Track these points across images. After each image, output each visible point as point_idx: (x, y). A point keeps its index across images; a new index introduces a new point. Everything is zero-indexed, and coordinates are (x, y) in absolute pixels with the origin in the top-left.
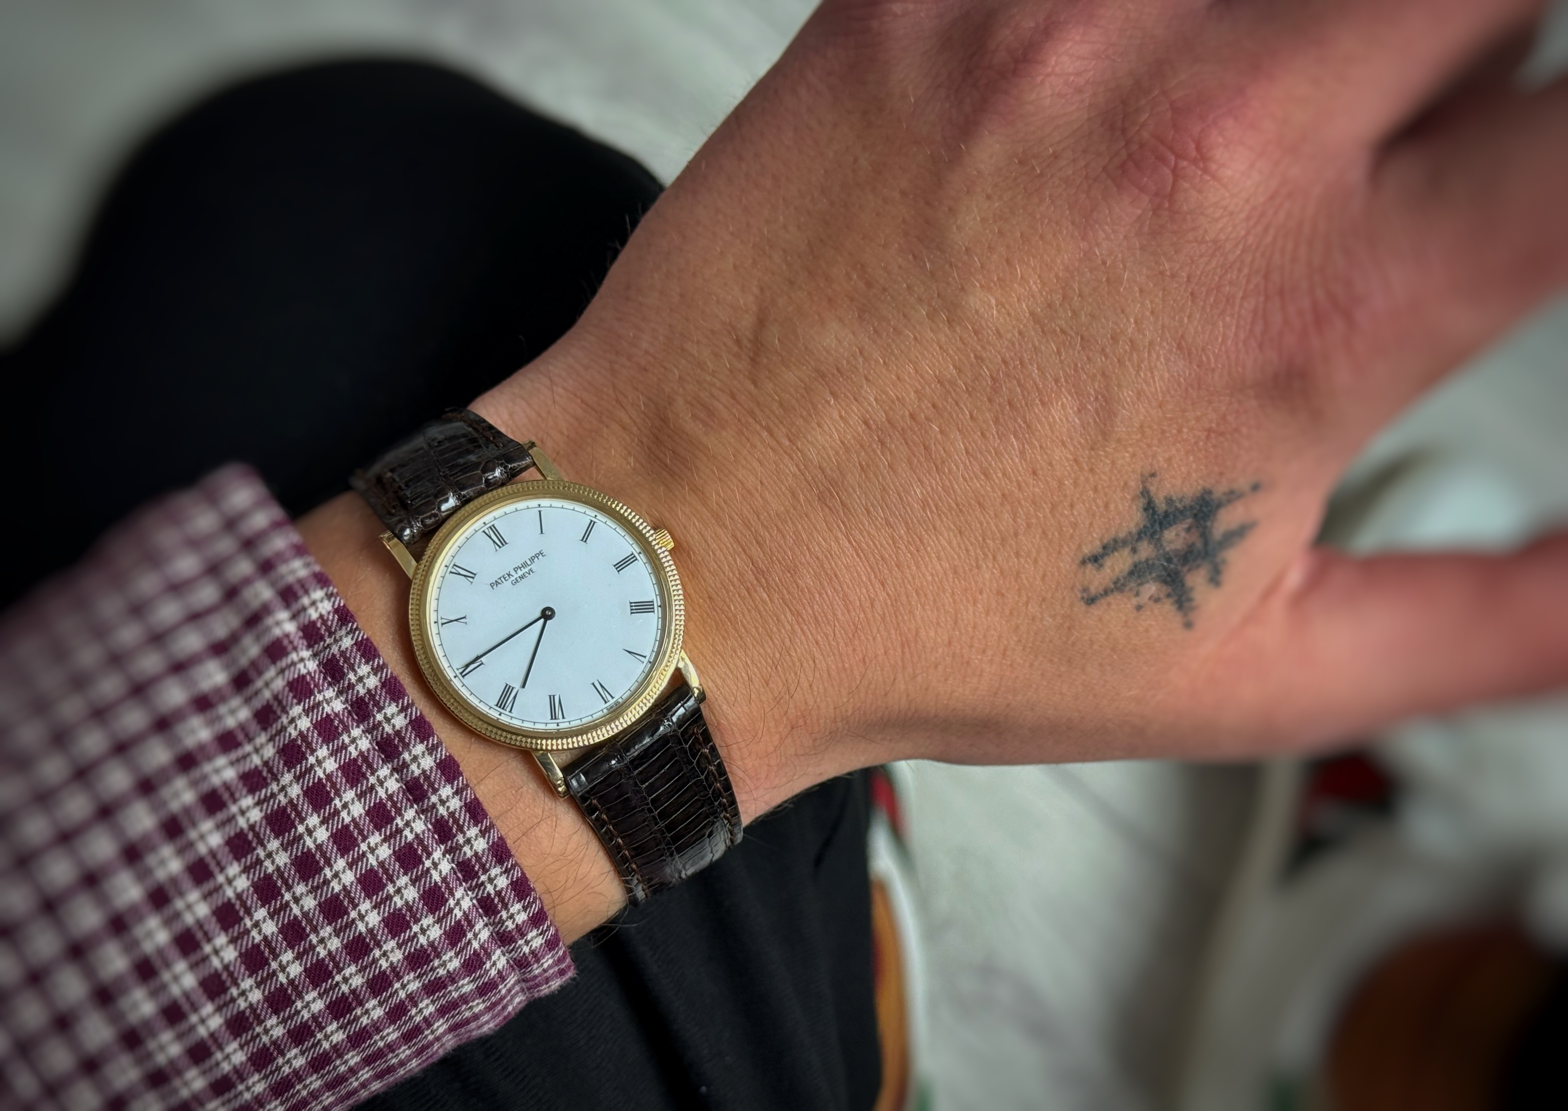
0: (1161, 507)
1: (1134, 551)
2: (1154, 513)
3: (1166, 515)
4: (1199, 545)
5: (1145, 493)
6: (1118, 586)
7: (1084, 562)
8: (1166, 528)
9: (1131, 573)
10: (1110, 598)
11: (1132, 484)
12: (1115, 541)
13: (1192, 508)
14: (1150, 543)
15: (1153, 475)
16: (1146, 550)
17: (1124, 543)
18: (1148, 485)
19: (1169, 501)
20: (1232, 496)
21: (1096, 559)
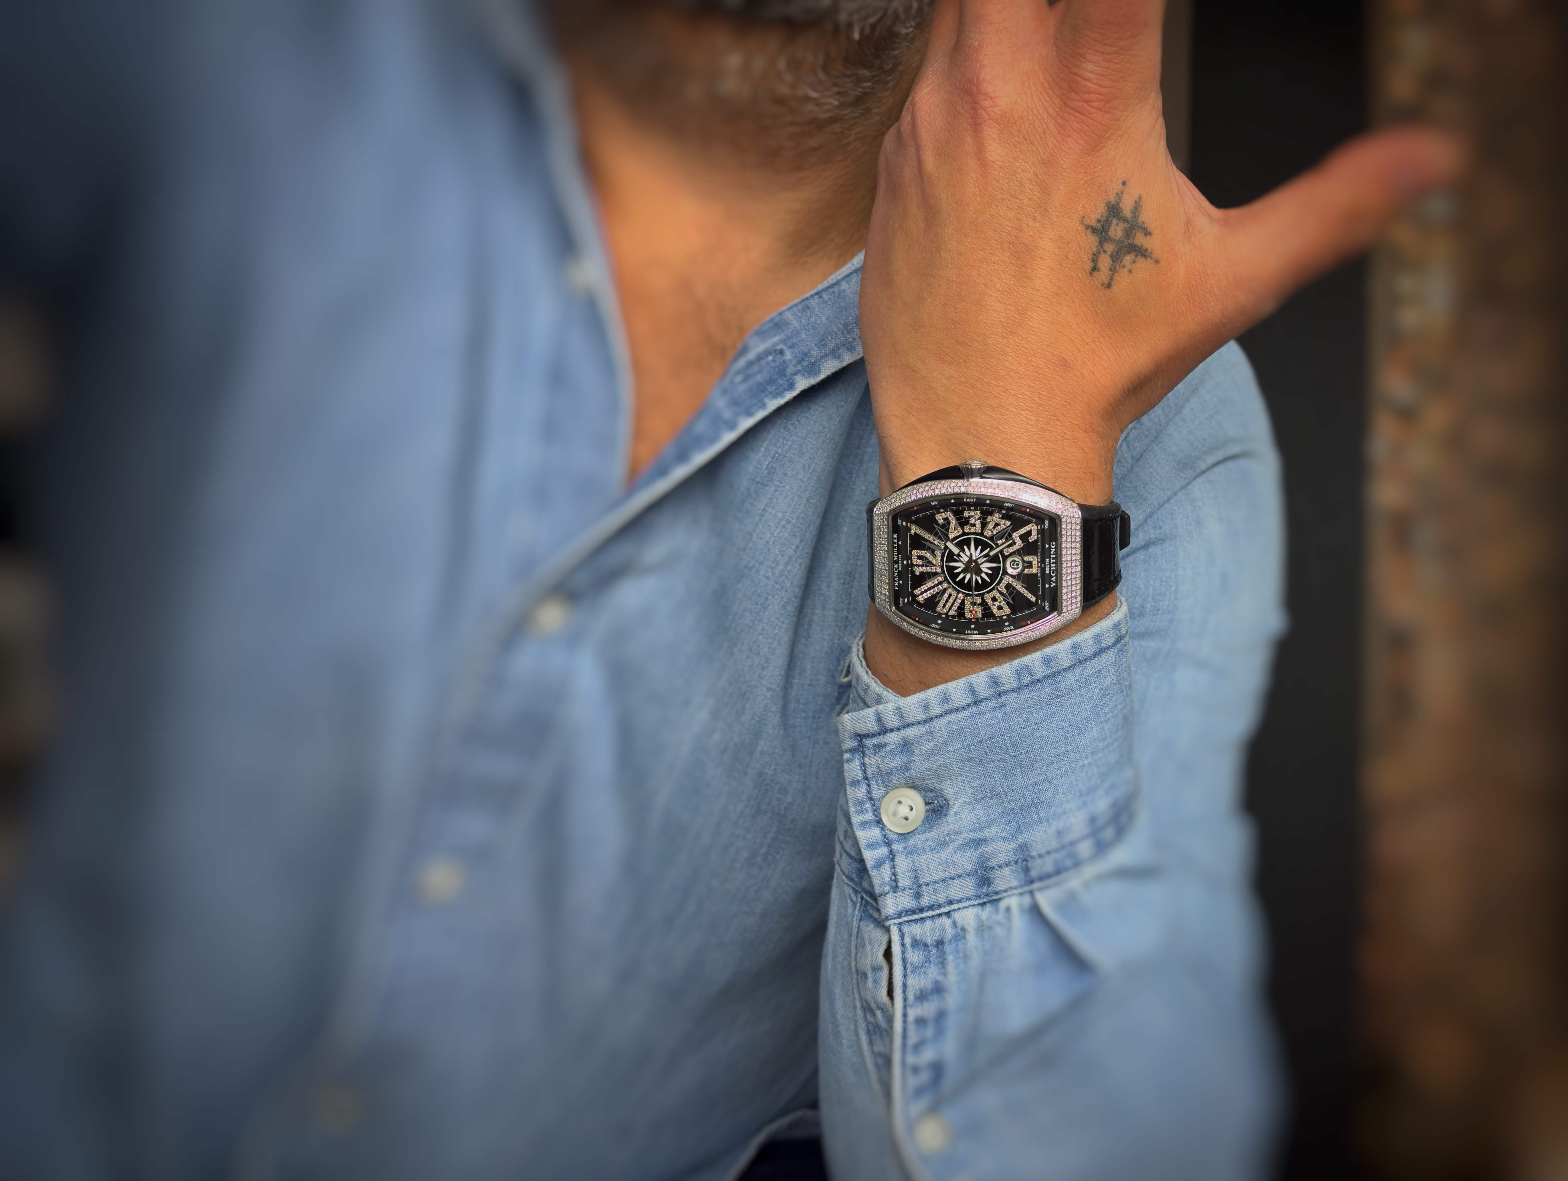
0: (1099, 226)
1: (1105, 251)
2: (1098, 230)
3: (1103, 226)
4: (1126, 225)
5: (1087, 227)
6: (1113, 270)
7: (1091, 274)
8: (1108, 231)
9: (1113, 261)
10: (1116, 277)
11: (1079, 228)
12: (1094, 254)
13: (1109, 214)
14: (1108, 242)
15: (1083, 218)
16: (1110, 247)
17: (1099, 252)
18: (1085, 223)
19: (1099, 221)
20: (1119, 195)
21: (1095, 269)
